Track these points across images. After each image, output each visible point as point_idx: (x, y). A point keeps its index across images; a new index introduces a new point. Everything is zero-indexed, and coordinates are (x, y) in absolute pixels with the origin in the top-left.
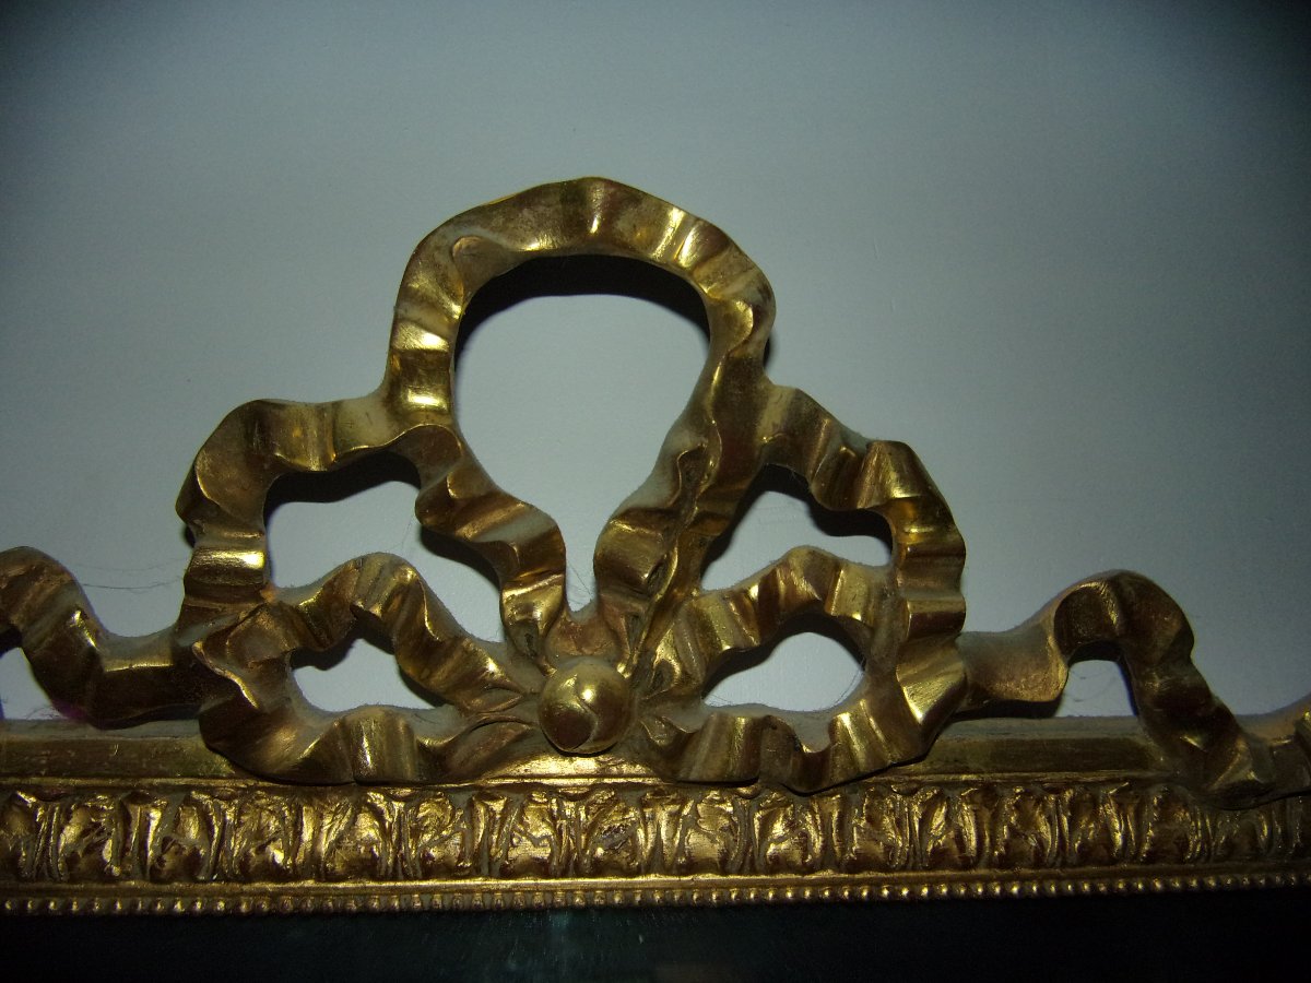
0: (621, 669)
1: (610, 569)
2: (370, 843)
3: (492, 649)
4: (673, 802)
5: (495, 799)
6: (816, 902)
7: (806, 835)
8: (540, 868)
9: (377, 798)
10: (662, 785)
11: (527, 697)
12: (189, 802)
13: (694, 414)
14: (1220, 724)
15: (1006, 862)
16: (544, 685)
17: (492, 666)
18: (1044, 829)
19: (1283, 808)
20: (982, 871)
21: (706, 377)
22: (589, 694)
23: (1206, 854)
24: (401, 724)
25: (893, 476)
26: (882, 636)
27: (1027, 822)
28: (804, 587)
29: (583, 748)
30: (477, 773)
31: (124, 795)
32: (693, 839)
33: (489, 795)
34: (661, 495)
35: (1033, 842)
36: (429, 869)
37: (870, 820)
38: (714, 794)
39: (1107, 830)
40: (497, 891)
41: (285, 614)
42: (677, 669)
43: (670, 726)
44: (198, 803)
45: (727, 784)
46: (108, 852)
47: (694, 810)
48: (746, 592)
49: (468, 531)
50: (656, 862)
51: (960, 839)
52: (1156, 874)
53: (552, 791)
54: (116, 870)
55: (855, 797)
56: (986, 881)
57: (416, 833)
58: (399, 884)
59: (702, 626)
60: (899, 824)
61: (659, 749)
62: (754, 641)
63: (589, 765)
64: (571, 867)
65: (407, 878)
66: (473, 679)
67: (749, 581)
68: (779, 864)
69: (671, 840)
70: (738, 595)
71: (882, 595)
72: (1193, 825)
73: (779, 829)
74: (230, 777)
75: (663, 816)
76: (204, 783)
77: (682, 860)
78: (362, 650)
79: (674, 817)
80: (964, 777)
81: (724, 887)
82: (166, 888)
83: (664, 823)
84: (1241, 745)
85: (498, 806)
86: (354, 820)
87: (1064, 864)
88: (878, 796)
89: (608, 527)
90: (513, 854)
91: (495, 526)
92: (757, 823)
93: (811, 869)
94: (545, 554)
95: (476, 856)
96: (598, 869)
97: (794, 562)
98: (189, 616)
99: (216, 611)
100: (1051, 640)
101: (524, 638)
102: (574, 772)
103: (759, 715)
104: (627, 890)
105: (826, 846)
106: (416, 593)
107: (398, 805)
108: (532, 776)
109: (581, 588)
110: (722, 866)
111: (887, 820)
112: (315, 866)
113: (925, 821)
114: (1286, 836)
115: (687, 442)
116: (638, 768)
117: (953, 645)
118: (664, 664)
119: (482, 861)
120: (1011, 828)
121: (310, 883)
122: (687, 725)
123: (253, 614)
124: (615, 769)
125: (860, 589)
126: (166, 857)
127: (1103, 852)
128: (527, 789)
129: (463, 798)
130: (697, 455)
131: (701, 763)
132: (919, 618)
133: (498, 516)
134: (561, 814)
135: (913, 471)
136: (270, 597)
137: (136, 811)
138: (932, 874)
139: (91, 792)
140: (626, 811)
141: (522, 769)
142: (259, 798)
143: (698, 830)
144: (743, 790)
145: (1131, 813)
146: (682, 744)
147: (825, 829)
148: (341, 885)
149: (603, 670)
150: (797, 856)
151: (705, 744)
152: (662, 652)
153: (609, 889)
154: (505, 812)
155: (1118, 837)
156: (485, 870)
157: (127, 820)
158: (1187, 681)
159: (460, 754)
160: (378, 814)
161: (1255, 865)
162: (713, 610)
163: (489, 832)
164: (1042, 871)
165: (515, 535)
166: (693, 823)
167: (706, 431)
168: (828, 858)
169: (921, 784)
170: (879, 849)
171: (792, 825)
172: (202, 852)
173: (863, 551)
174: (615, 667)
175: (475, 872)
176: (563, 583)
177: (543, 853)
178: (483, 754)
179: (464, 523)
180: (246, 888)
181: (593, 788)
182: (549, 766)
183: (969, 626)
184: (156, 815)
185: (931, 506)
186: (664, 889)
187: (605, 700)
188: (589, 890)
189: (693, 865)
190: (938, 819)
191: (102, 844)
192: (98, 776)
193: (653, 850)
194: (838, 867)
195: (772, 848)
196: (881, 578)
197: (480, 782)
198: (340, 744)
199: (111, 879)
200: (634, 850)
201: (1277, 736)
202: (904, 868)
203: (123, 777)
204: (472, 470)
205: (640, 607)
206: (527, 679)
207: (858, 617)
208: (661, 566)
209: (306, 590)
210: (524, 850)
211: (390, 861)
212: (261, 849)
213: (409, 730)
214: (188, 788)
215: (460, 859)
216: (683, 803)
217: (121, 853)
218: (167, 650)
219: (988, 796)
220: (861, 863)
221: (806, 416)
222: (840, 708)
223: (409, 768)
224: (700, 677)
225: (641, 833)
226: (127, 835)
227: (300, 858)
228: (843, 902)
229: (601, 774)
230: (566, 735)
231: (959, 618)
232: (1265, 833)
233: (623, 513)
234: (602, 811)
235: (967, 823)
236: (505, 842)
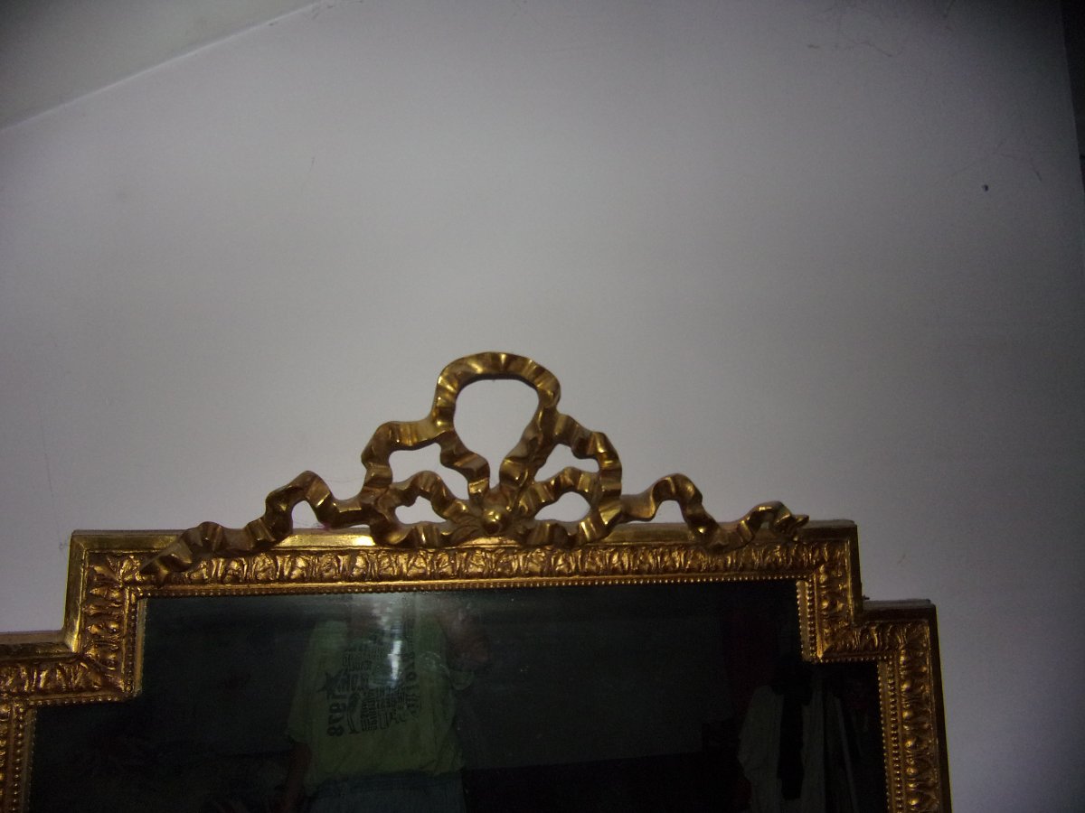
0: (508, 508)
1: (505, 476)
2: (422, 568)
3: (463, 501)
4: (524, 553)
5: (463, 552)
6: (573, 586)
7: (569, 564)
8: (480, 575)
9: (423, 552)
10: (521, 547)
11: (476, 518)
12: (360, 555)
13: (533, 425)
14: (711, 524)
15: (638, 572)
16: (482, 514)
17: (464, 508)
18: (651, 561)
19: (737, 554)
20: (631, 576)
21: (537, 414)
22: (497, 517)
23: (708, 570)
24: (434, 527)
25: (599, 444)
26: (595, 496)
27: (646, 558)
28: (569, 480)
29: (495, 535)
30: (458, 544)
31: (338, 553)
32: (531, 565)
33: (462, 551)
34: (522, 452)
35: (647, 565)
36: (444, 576)
37: (592, 558)
38: (538, 550)
39: (673, 561)
40: (464, 583)
41: (396, 491)
42: (527, 508)
43: (524, 527)
44: (363, 555)
45: (542, 546)
47: (531, 556)
48: (550, 483)
49: (458, 464)
50: (518, 573)
51: (622, 565)
52: (692, 577)
53: (483, 550)
54: (337, 578)
55: (587, 550)
56: (632, 579)
57: (438, 564)
58: (431, 581)
59: (534, 493)
60: (601, 560)
61: (521, 535)
62: (552, 498)
63: (496, 540)
64: (490, 575)
65: (435, 579)
66: (458, 512)
67: (551, 479)
68: (560, 573)
69: (524, 565)
70: (547, 483)
71: (595, 483)
72: (704, 559)
73: (560, 562)
74: (375, 546)
75: (521, 557)
76: (365, 548)
77: (527, 572)
78: (420, 499)
79: (525, 558)
80: (624, 544)
81: (541, 582)
83: (521, 560)
84: (719, 531)
85: (465, 554)
86: (415, 560)
87: (658, 573)
88: (595, 550)
89: (504, 462)
90: (470, 570)
91: (466, 463)
92: (553, 560)
93: (571, 575)
94: (484, 471)
95: (458, 571)
96: (500, 575)
97: (566, 472)
98: (364, 492)
99: (373, 491)
100: (651, 498)
101: (476, 500)
102: (491, 543)
103: (554, 523)
104: (508, 583)
105: (577, 567)
106: (439, 484)
107: (431, 555)
108: (477, 545)
109: (494, 480)
110: (541, 574)
111: (597, 559)
112: (403, 576)
113: (611, 558)
114: (737, 563)
115: (531, 435)
116: (513, 541)
117: (618, 499)
118: (522, 507)
119: (459, 575)
120: (641, 561)
121: (401, 581)
122: (529, 526)
123: (386, 492)
124: (505, 542)
125: (588, 480)
126: (353, 574)
127: (672, 569)
128: (474, 549)
129: (452, 553)
130: (535, 439)
131: (533, 540)
132: (606, 491)
133: (467, 459)
134: (486, 557)
135: (606, 444)
136: (391, 486)
138: (612, 577)
139: (326, 552)
140: (508, 556)
141: (473, 542)
142: (384, 553)
143: (533, 562)
144: (548, 548)
145: (682, 555)
146: (528, 532)
147: (576, 562)
148: (412, 582)
149: (502, 509)
150: (566, 570)
151: (536, 533)
152: (521, 503)
153: (502, 583)
154: (467, 557)
155: (678, 564)
157: (338, 561)
158: (698, 511)
159: (453, 538)
160: (424, 558)
161: (726, 574)
162: (538, 489)
163: (460, 565)
164: (651, 576)
165: (475, 466)
166: (530, 560)
167: (538, 432)
168: (577, 571)
169: (609, 546)
170: (594, 568)
171: (565, 560)
172: (365, 572)
173: (590, 466)
174: (506, 507)
175: (457, 577)
176: (488, 480)
177: (480, 570)
178: (461, 537)
179: (456, 461)
181: (497, 548)
182: (482, 541)
183: (624, 492)
184: (348, 559)
185: (612, 454)
186: (521, 583)
187: (504, 519)
188: (495, 583)
189: (532, 574)
190: (615, 558)
191: (331, 569)
192: (330, 547)
193: (517, 569)
194: (581, 574)
195: (557, 569)
196: (595, 477)
197: (459, 547)
198: (414, 534)
199: (335, 581)
200: (511, 569)
201: (730, 529)
202: (603, 574)
203: (337, 547)
204: (460, 444)
205: (514, 488)
206: (476, 511)
207: (587, 491)
208: (522, 475)
209: (405, 482)
210: (472, 569)
211: (429, 574)
212: (385, 570)
213: (437, 530)
214: (360, 550)
215: (452, 572)
216: (528, 553)
217: (338, 572)
218: (358, 504)
219: (633, 549)
220: (589, 573)
221: (571, 423)
222: (581, 521)
223: (437, 541)
224: (534, 510)
225: (513, 564)
226: (339, 566)
227: (398, 573)
228: (582, 586)
229: (501, 543)
230: (490, 530)
231: (620, 491)
232: (729, 562)
233: (508, 458)
234: (500, 556)
235: (625, 559)
236: (467, 567)
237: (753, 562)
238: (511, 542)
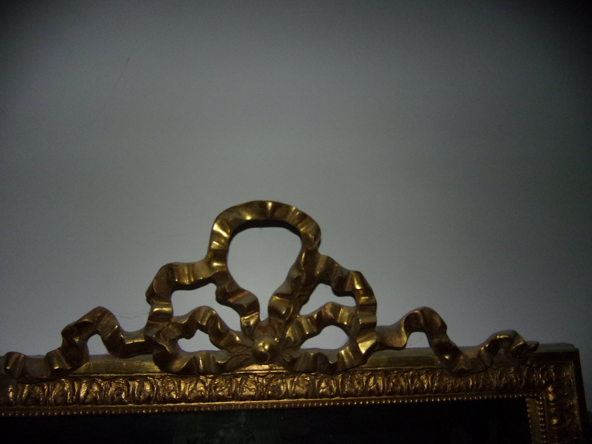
0: (276, 339)
1: (272, 310)
2: (201, 391)
3: (238, 333)
4: (292, 377)
5: (238, 377)
6: (335, 406)
7: (331, 386)
8: (252, 398)
9: (202, 378)
10: (288, 372)
11: (248, 347)
12: (147, 380)
13: (297, 265)
14: (455, 351)
15: (391, 394)
16: (253, 344)
17: (238, 339)
18: (403, 383)
19: (477, 376)
20: (385, 397)
21: (300, 255)
22: (266, 347)
23: (453, 390)
24: (211, 356)
25: (356, 282)
26: (353, 329)
27: (398, 381)
28: (330, 314)
29: (265, 363)
30: (232, 371)
31: (128, 378)
32: (298, 388)
34: (287, 290)
35: (399, 388)
36: (220, 398)
37: (351, 382)
38: (304, 375)
39: (423, 384)
40: (239, 405)
41: (176, 325)
42: (293, 339)
43: (291, 356)
44: (149, 380)
45: (308, 372)
46: (123, 396)
47: (298, 380)
48: (313, 317)
49: (231, 300)
50: (287, 395)
51: (378, 387)
52: (438, 397)
53: (255, 375)
54: (126, 401)
55: (346, 375)
56: (386, 399)
57: (215, 388)
58: (210, 403)
59: (300, 326)
60: (359, 383)
61: (286, 362)
62: (315, 330)
63: (266, 367)
64: (261, 397)
65: (212, 401)
66: (233, 343)
67: (314, 313)
68: (323, 395)
69: (291, 388)
70: (310, 317)
71: (353, 317)
72: (449, 382)
73: (323, 385)
74: (160, 372)
75: (289, 382)
76: (151, 374)
77: (294, 395)
78: (198, 332)
79: (292, 382)
80: (379, 368)
81: (307, 402)
82: (140, 406)
83: (289, 384)
84: (462, 358)
85: (239, 380)
86: (196, 384)
87: (409, 394)
88: (353, 375)
89: (272, 298)
90: (244, 394)
91: (239, 299)
92: (316, 383)
93: (333, 397)
94: (254, 306)
96: (269, 398)
97: (327, 307)
98: (148, 326)
99: (157, 325)
100: (403, 329)
101: (247, 330)
102: (262, 369)
103: (317, 352)
104: (278, 404)
105: (338, 390)
106: (215, 318)
107: (209, 380)
108: (250, 371)
109: (264, 314)
110: (306, 396)
111: (356, 382)
112: (184, 398)
113: (367, 382)
114: (477, 385)
115: (295, 274)
116: (281, 368)
117: (374, 331)
118: (289, 338)
119: (235, 396)
120: (393, 383)
121: (183, 404)
122: (295, 355)
123: (168, 325)
124: (274, 368)
125: (347, 314)
126: (141, 397)
127: (421, 390)
128: (247, 374)
129: (229, 377)
130: (299, 278)
131: (300, 366)
132: (362, 324)
133: (240, 296)
134: (258, 382)
135: (363, 281)
136: (173, 320)
137: (131, 383)
138: (369, 397)
139: (118, 378)
140: (277, 380)
141: (247, 369)
142: (168, 378)
143: (299, 386)
144: (313, 374)
145: (430, 377)
146: (294, 361)
147: (337, 385)
148: (193, 404)
149: (270, 340)
150: (328, 393)
151: (301, 361)
152: (288, 333)
153: (272, 404)
154: (241, 381)
155: (426, 386)
156: (235, 399)
157: (128, 386)
158: (444, 340)
159: (229, 365)
160: (204, 383)
161: (468, 394)
162: (303, 322)
163: (236, 388)
164: (403, 396)
165: (245, 302)
166: (297, 383)
167: (300, 270)
168: (338, 393)
169: (366, 371)
170: (353, 390)
171: (327, 384)
172: (151, 396)
173: (348, 302)
174: (274, 339)
175: (233, 399)
176: (259, 314)
177: (252, 393)
179: (230, 298)
180: (164, 405)
181: (268, 374)
182: (254, 368)
183: (378, 324)
184: (137, 384)
185: (367, 290)
186: (289, 403)
187: (272, 349)
188: (266, 404)
189: (298, 396)
190: (371, 381)
191: (121, 393)
192: (120, 373)
193: (285, 392)
194: (341, 396)
195: (321, 390)
196: (353, 311)
197: (234, 373)
198: (193, 363)
199: (125, 404)
200: (280, 392)
201: (472, 355)
202: (360, 396)
203: (127, 373)
204: (233, 283)
205: (282, 321)
206: (248, 342)
207: (346, 323)
208: (288, 310)
209: (183, 317)
210: (247, 392)
211: (207, 397)
212: (169, 394)
213: (214, 359)
214: (147, 376)
215: (228, 395)
216: (295, 378)
217: (127, 396)
218: (142, 335)
219: (386, 373)
220: (348, 394)
221: (330, 263)
222: (341, 349)
223: (213, 369)
224: (299, 341)
225: (282, 387)
226: (129, 390)
227: (181, 396)
228: (342, 406)
229: (271, 369)
230: (260, 359)
231: (375, 324)
232: (471, 384)
233: (277, 294)
234: (270, 380)
235: (380, 382)
236: (242, 391)
237: (491, 383)
238: (279, 369)
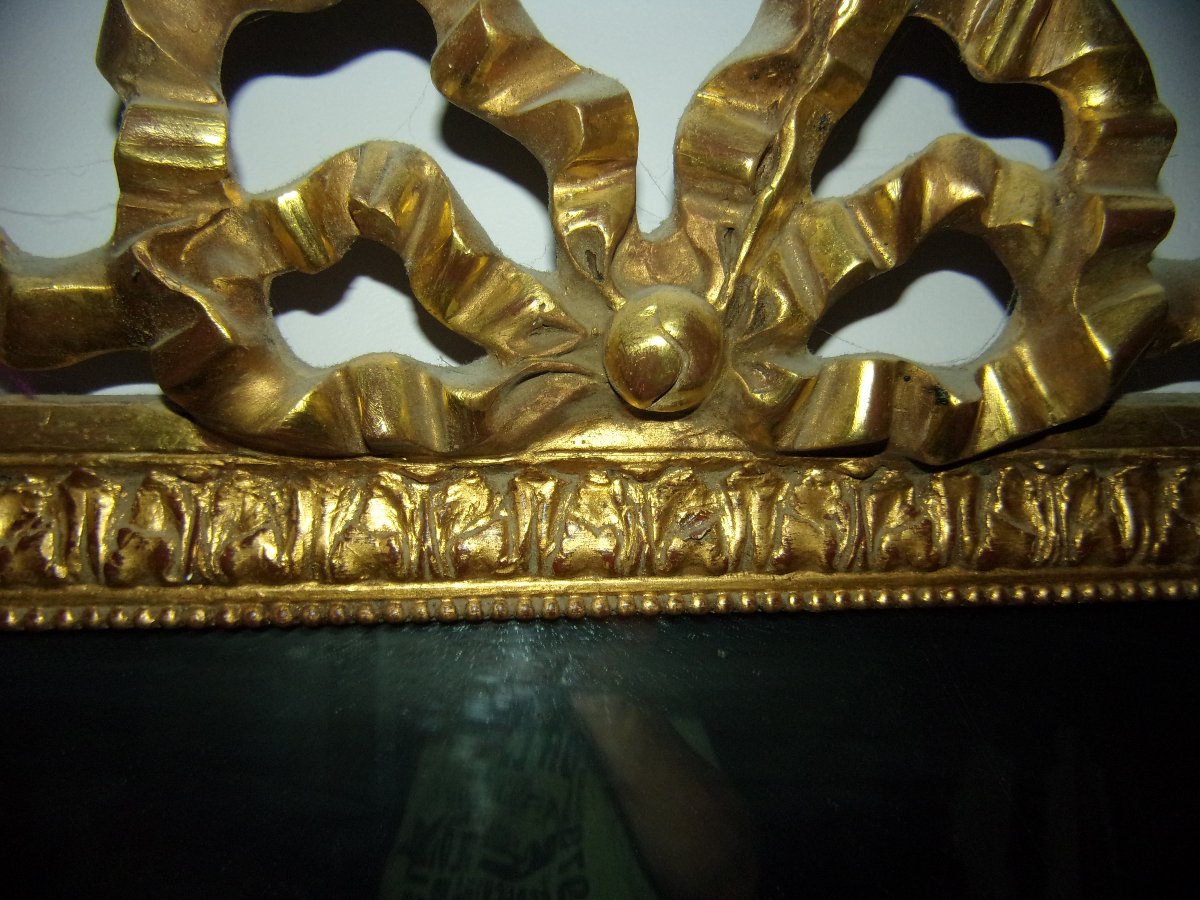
0: (712, 295)
2: (386, 536)
3: (539, 277)
4: (767, 483)
5: (543, 479)
6: (938, 605)
7: (929, 524)
8: (607, 565)
9: (391, 479)
10: (756, 460)
11: (587, 341)
12: (148, 484)
15: (1167, 556)
16: (610, 321)
17: (537, 300)
22: (673, 329)
24: (422, 377)
26: (1058, 249)
29: (663, 404)
30: (521, 444)
31: (63, 477)
32: (790, 528)
33: (538, 474)
34: (778, 40)
36: (466, 567)
37: (1007, 504)
38: (816, 473)
40: (550, 593)
41: (260, 219)
42: (784, 303)
43: (778, 372)
44: (161, 487)
46: (48, 546)
47: (792, 494)
48: (883, 188)
49: (506, 103)
50: (745, 557)
51: (1113, 528)
53: (614, 470)
54: (61, 571)
55: (988, 480)
56: (1138, 579)
57: (447, 521)
58: (424, 586)
60: (1043, 508)
61: (759, 407)
62: (888, 257)
63: (662, 434)
64: (642, 564)
65: (437, 578)
66: (518, 311)
68: (896, 558)
69: (765, 527)
70: (869, 198)
71: (1059, 198)
73: (896, 515)
74: (202, 451)
75: (754, 500)
76: (166, 459)
77: (777, 554)
79: (768, 501)
80: (1123, 452)
81: (826, 590)
82: (128, 593)
83: (754, 509)
85: (547, 489)
86: (363, 508)
88: (1016, 477)
89: (696, 101)
90: (569, 546)
91: (544, 94)
92: (870, 509)
93: (934, 565)
95: (524, 550)
96: (678, 564)
98: (129, 220)
99: (165, 215)
101: (584, 255)
102: (643, 445)
104: (709, 592)
105: (955, 535)
106: (437, 192)
107: (420, 488)
108: (591, 450)
110: (828, 562)
111: (1028, 505)
112: (318, 566)
113: (1074, 506)
116: (726, 440)
117: (1144, 265)
118: (767, 296)
119: (527, 559)
120: (1174, 514)
121: (311, 586)
122: (798, 370)
123: (216, 217)
124: (695, 442)
125: (1030, 188)
126: (123, 552)
128: (578, 467)
129: (501, 480)
131: (812, 426)
132: (1114, 218)
133: (547, 81)
134: (626, 498)
137: (83, 497)
138: (1076, 570)
139: (20, 472)
140: (706, 494)
142: (240, 478)
143: (797, 518)
144: (850, 465)
147: (953, 516)
148: (352, 588)
149: (688, 299)
150: (918, 548)
151: (820, 398)
154: (557, 495)
156: (534, 568)
157: (70, 507)
159: (502, 413)
160: (395, 501)
163: (535, 521)
166: (789, 510)
168: (955, 553)
169: (1072, 461)
170: (1018, 540)
171: (912, 512)
172: (171, 546)
174: (703, 292)
175: (521, 570)
176: (633, 176)
177: (604, 544)
178: (533, 416)
179: (498, 88)
180: (230, 592)
181: (665, 466)
182: (608, 437)
184: (107, 503)
186: (754, 591)
187: (699, 336)
189: (793, 560)
190: (1087, 506)
191: (39, 538)
192: (26, 450)
193: (743, 541)
194: (969, 562)
195: (886, 541)
197: (525, 457)
198: (345, 401)
199: (54, 582)
200: (720, 543)
203: (61, 452)
206: (588, 314)
207: (1028, 223)
208: (770, 152)
210: (577, 542)
211: (414, 557)
212: (248, 542)
213: (434, 386)
214: (146, 467)
215: (504, 552)
216: (779, 485)
217: (66, 548)
218: (101, 268)
220: (997, 557)
222: (987, 361)
223: (436, 439)
224: (812, 312)
225: (726, 523)
226: (71, 527)
227: (298, 552)
228: (969, 606)
229: (677, 447)
234: (677, 493)
236: (558, 532)
238: (715, 441)
